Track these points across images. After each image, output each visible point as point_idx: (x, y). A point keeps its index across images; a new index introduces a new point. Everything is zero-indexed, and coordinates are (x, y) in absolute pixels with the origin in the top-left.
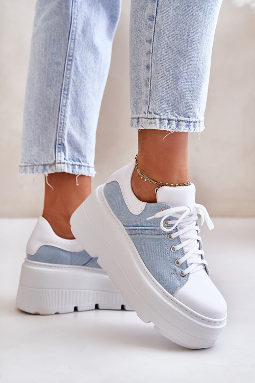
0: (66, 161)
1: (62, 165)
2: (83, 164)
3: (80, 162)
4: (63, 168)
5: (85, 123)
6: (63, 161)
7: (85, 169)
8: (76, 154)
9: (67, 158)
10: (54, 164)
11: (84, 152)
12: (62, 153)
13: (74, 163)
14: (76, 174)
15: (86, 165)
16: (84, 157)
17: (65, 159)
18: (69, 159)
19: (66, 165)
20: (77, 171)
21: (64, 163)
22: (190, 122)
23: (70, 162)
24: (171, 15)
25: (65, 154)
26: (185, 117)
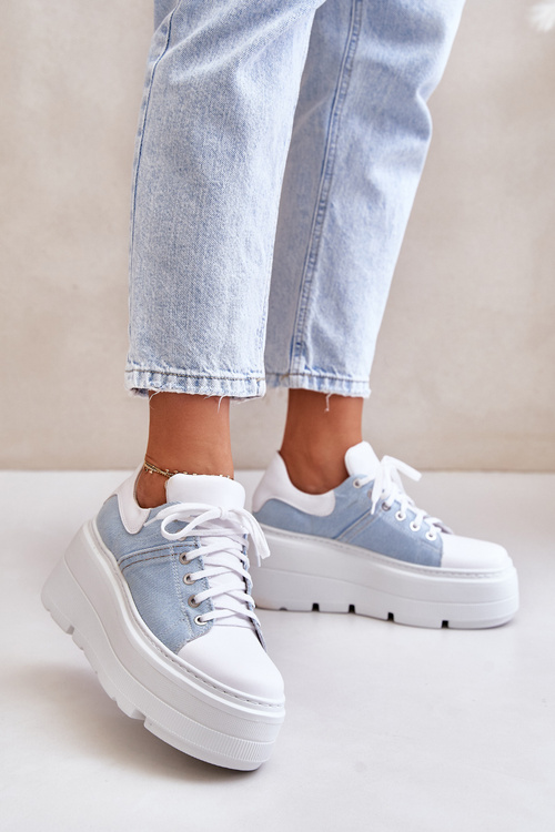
0: (307, 372)
1: (300, 377)
2: (339, 376)
3: (334, 372)
4: (300, 382)
5: (346, 309)
6: (302, 370)
7: (341, 385)
8: (327, 360)
9: (310, 366)
10: (288, 374)
11: (340, 357)
12: (303, 358)
13: (323, 374)
14: (325, 392)
15: (345, 377)
16: (342, 365)
17: (306, 368)
18: (315, 368)
19: (306, 378)
20: (327, 388)
21: (303, 375)
22: (186, 376)
23: (315, 373)
24: (151, 208)
25: (307, 360)
26: (179, 367)
